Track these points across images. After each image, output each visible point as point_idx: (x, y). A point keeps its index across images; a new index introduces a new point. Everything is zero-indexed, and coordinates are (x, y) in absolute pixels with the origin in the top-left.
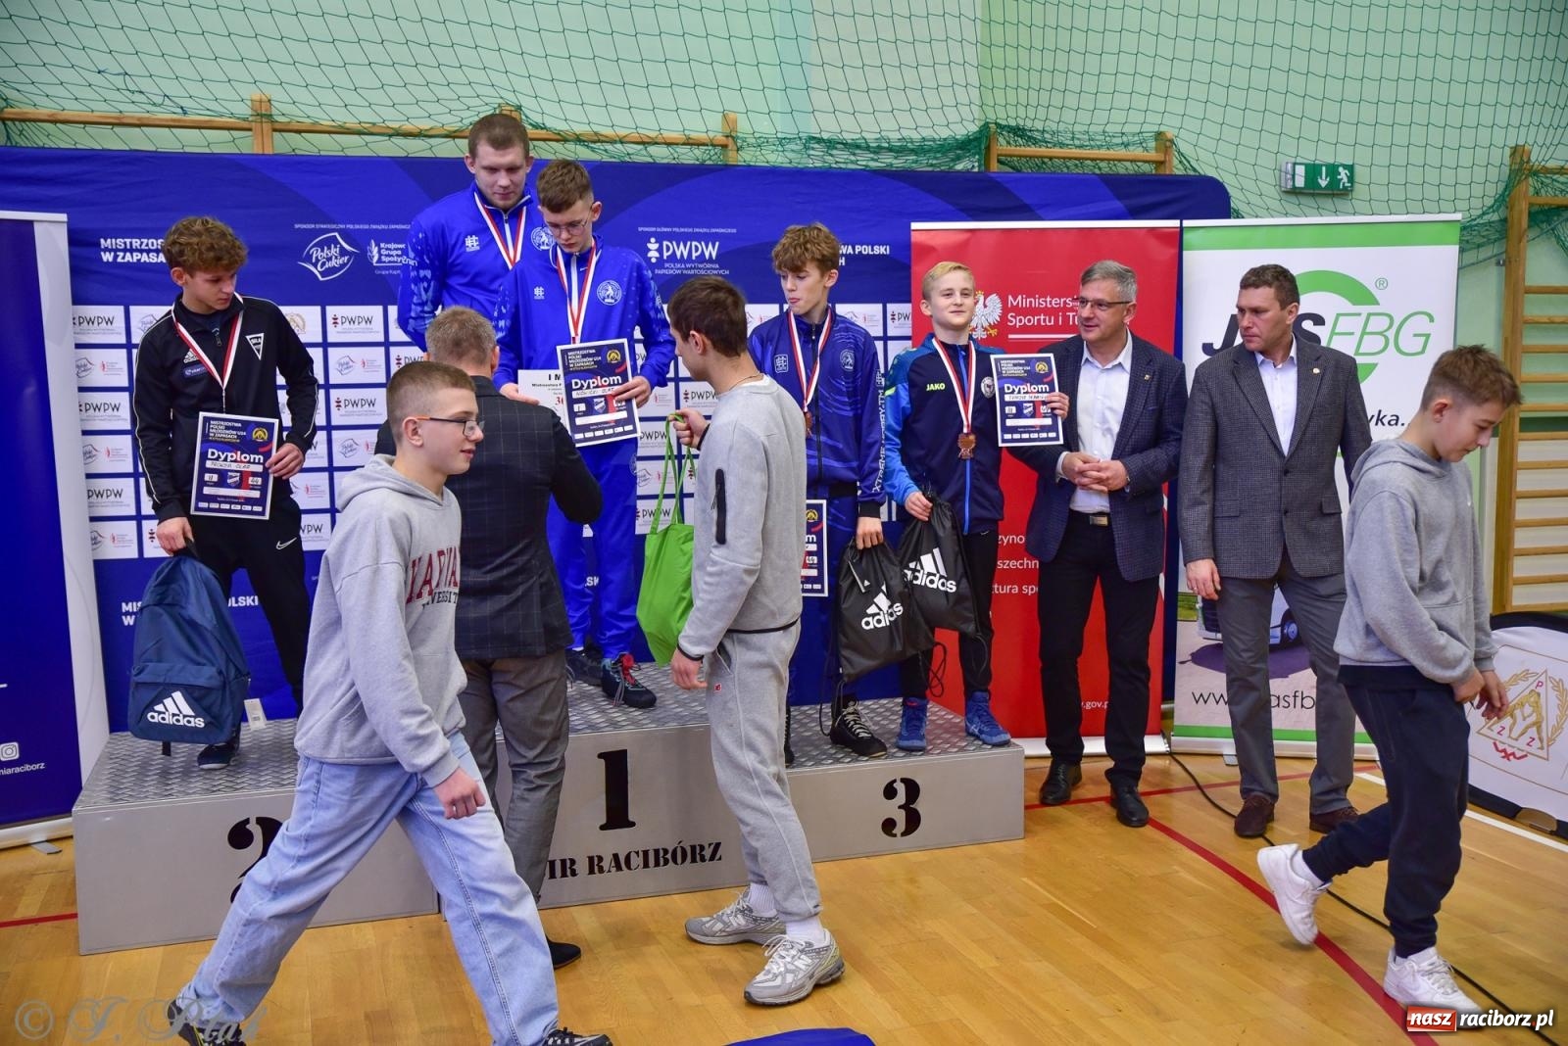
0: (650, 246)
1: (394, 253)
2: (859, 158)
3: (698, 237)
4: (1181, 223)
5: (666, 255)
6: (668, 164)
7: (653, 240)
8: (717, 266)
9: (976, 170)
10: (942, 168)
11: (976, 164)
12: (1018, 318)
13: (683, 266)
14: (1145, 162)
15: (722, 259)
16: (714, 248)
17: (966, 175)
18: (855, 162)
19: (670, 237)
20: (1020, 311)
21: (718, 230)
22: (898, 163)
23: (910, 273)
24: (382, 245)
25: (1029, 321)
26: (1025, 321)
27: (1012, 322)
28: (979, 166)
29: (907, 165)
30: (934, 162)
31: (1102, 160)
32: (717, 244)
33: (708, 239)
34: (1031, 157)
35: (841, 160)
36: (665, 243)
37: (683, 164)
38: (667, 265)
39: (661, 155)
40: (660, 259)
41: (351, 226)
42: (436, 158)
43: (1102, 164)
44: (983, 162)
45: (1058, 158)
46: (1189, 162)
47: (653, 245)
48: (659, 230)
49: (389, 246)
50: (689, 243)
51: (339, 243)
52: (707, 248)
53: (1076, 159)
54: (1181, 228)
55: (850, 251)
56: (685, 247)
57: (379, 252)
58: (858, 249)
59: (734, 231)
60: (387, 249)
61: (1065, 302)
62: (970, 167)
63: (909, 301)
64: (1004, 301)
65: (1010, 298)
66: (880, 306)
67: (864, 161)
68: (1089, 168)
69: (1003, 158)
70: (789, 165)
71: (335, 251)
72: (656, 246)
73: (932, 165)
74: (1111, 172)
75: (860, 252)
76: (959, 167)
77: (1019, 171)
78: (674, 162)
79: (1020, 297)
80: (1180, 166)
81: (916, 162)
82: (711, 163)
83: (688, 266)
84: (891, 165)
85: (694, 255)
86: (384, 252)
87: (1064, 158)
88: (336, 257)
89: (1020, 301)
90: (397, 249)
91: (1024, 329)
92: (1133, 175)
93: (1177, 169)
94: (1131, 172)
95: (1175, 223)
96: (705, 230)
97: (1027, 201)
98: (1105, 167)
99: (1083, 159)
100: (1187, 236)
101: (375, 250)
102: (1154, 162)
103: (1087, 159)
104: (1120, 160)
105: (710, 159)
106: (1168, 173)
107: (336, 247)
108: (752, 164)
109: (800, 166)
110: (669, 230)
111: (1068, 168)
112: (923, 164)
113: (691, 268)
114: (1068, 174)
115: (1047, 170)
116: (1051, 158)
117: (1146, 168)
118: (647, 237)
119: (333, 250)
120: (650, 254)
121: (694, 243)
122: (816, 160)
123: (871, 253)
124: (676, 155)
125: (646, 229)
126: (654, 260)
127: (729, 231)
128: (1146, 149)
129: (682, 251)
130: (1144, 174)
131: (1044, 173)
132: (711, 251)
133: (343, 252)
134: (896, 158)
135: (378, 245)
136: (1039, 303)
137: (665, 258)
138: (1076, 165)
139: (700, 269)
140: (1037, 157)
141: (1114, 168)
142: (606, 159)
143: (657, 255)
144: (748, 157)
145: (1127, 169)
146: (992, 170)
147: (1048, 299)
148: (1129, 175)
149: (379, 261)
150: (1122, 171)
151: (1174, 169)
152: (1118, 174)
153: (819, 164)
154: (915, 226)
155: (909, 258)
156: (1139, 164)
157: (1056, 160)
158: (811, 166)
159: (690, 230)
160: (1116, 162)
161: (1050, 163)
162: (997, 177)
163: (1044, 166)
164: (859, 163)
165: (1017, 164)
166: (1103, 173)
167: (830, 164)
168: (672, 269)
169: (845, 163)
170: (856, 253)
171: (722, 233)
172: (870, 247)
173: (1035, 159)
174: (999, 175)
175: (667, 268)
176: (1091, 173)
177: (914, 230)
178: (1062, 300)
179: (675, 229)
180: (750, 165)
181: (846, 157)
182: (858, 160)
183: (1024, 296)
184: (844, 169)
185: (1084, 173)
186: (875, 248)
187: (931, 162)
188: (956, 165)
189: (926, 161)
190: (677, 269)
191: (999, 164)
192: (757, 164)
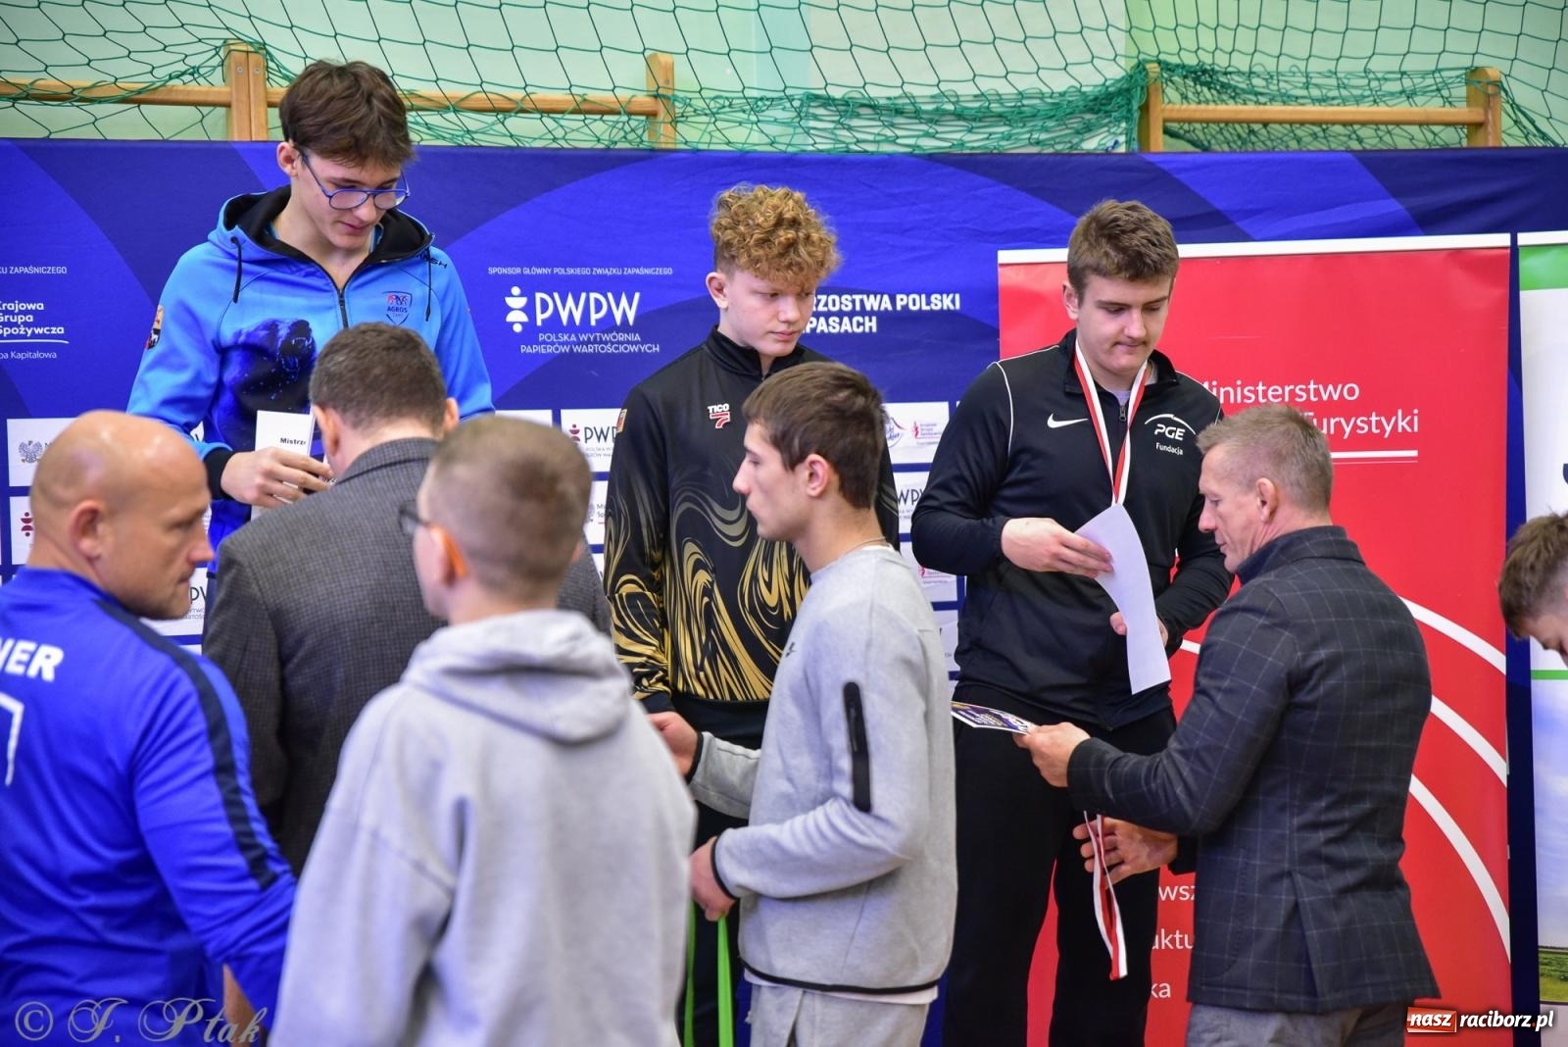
0: (509, 301)
2: (899, 133)
3: (602, 285)
4: (1514, 239)
5: (540, 317)
6: (544, 149)
8: (637, 338)
9: (1122, 149)
10: (1059, 147)
11: (1122, 139)
13: (573, 338)
14: (1447, 124)
15: (644, 324)
16: (630, 306)
18: (893, 141)
19: (550, 285)
21: (637, 271)
22: (975, 141)
28: (1128, 142)
29: (991, 144)
30: (1043, 136)
31: (1364, 124)
32: (637, 296)
33: (619, 287)
34: (1227, 123)
35: (868, 137)
36: (539, 296)
37: (576, 149)
38: (542, 337)
39: (529, 131)
40: (530, 327)
43: (1366, 132)
44: (1135, 135)
45: (1281, 123)
46: (1533, 122)
47: (516, 301)
48: (527, 271)
50: (583, 296)
52: (618, 305)
53: (1313, 123)
54: (1515, 247)
55: (886, 304)
56: (577, 305)
58: (902, 300)
59: (668, 271)
61: (1292, 393)
62: (1111, 143)
66: (943, 406)
67: (910, 139)
68: (1339, 141)
69: (1174, 126)
70: (769, 148)
72: (523, 301)
73: (1038, 143)
75: (905, 308)
76: (1091, 144)
77: (1206, 150)
78: (555, 145)
80: (1515, 131)
81: (1008, 137)
82: (626, 146)
83: (583, 337)
84: (962, 144)
85: (594, 317)
87: (1291, 123)
92: (1423, 150)
93: (1510, 136)
94: (1421, 145)
95: (1502, 239)
96: (614, 271)
97: (1220, 205)
98: (1370, 139)
99: (1327, 123)
100: (1526, 263)
102: (1463, 124)
103: (1334, 123)
104: (1398, 124)
105: (625, 137)
106: (1491, 143)
108: (701, 147)
109: (791, 149)
110: (545, 271)
111: (1299, 140)
112: (1020, 142)
113: (588, 343)
114: (1301, 151)
115: (1259, 147)
116: (1265, 124)
117: (1450, 137)
118: (503, 287)
120: (511, 317)
121: (593, 296)
122: (820, 138)
123: (925, 308)
124: (559, 133)
125: (504, 271)
126: (517, 328)
128: (1448, 101)
129: (570, 310)
130: (1446, 149)
131: (1254, 151)
132: (626, 309)
134: (970, 131)
136: (1244, 396)
137: (539, 323)
138: (1315, 136)
139: (606, 343)
140: (1240, 122)
141: (1387, 138)
143: (524, 318)
144: (694, 135)
145: (1412, 139)
146: (1153, 149)
147: (1261, 388)
148: (1418, 150)
150: (1403, 143)
151: (1504, 136)
152: (1396, 150)
153: (825, 145)
154: (1005, 256)
155: (995, 315)
156: (1436, 129)
157: (1277, 126)
158: (811, 148)
159: (586, 271)
160: (1390, 127)
161: (1264, 131)
162: (1163, 162)
163: (1253, 138)
164: (899, 141)
165: (1202, 136)
166: (1368, 147)
167: (847, 144)
168: (553, 343)
169: (874, 142)
170: (899, 308)
171: (646, 276)
172: (923, 296)
173: (1237, 126)
174: (1169, 158)
175: (544, 342)
176: (1343, 149)
177: (1003, 265)
178: (1287, 389)
179: (556, 270)
180: (699, 150)
181: (876, 131)
182: (898, 137)
183: (1214, 383)
184: (872, 153)
185: (1332, 151)
186: (933, 297)
187: (1035, 136)
188: (1082, 140)
189: (1028, 136)
190: (563, 344)
191: (1167, 137)
192: (712, 147)
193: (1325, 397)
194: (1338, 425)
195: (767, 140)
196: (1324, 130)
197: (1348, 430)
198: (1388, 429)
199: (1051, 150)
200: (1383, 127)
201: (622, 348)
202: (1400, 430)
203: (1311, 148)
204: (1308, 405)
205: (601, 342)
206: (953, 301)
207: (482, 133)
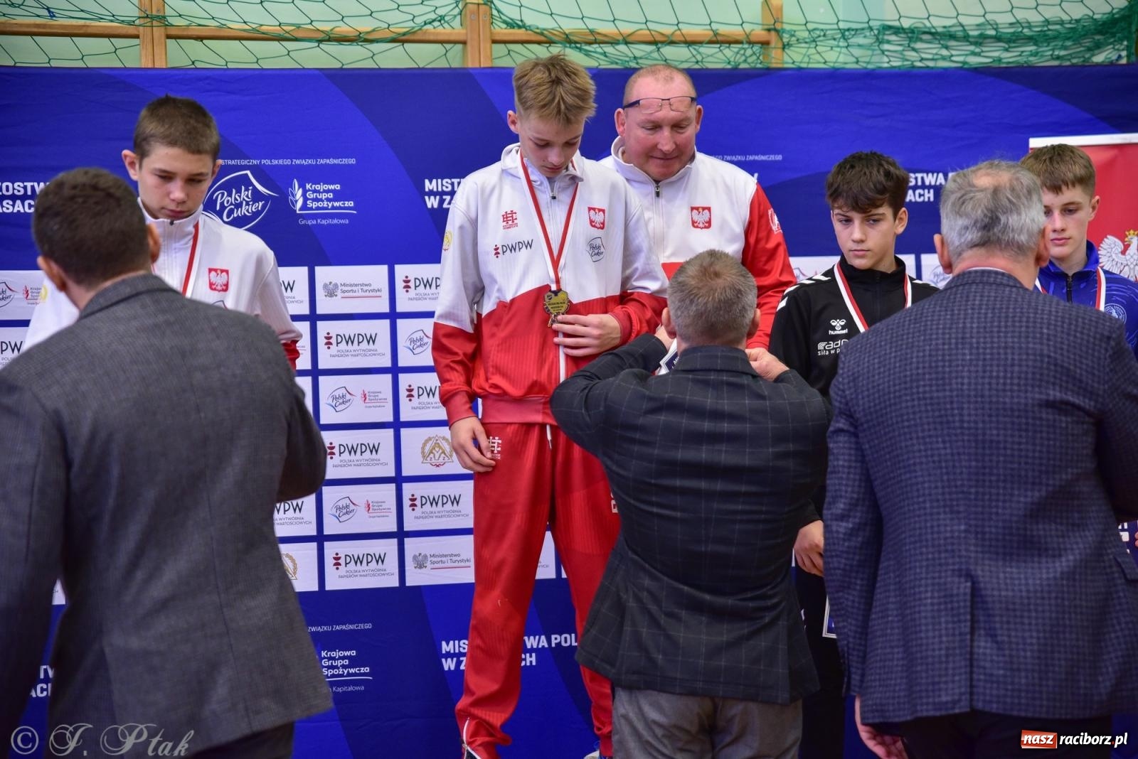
1: (324, 196)
2: (954, 52)
9: (1124, 61)
10: (1075, 61)
11: (1124, 53)
17: (1110, 71)
18: (948, 59)
22: (1010, 57)
24: (308, 186)
28: (1128, 56)
29: (1022, 59)
30: (1062, 53)
35: (928, 56)
41: (266, 162)
42: (380, 69)
44: (1134, 50)
49: (318, 187)
51: (252, 184)
57: (304, 195)
59: (779, 157)
60: (315, 191)
62: (1114, 58)
67: (961, 57)
70: (855, 66)
71: (245, 194)
73: (1059, 58)
76: (1099, 58)
81: (1035, 54)
82: (748, 66)
84: (1000, 60)
86: (310, 195)
88: (247, 204)
90: (328, 191)
96: (739, 158)
101: (299, 193)
105: (745, 61)
108: (803, 65)
109: (870, 66)
112: (1045, 57)
119: (244, 194)
122: (892, 57)
133: (257, 196)
134: (1006, 50)
135: (302, 186)
144: (798, 57)
149: (304, 207)
153: (896, 63)
154: (1034, 142)
158: (886, 65)
164: (953, 59)
167: (913, 62)
169: (932, 60)
171: (763, 161)
180: (802, 68)
181: (934, 51)
182: (953, 56)
184: (933, 68)
187: (1056, 53)
188: (1093, 55)
189: (1050, 53)
192: (811, 66)
195: (854, 60)
199: (1068, 63)
207: (645, 59)
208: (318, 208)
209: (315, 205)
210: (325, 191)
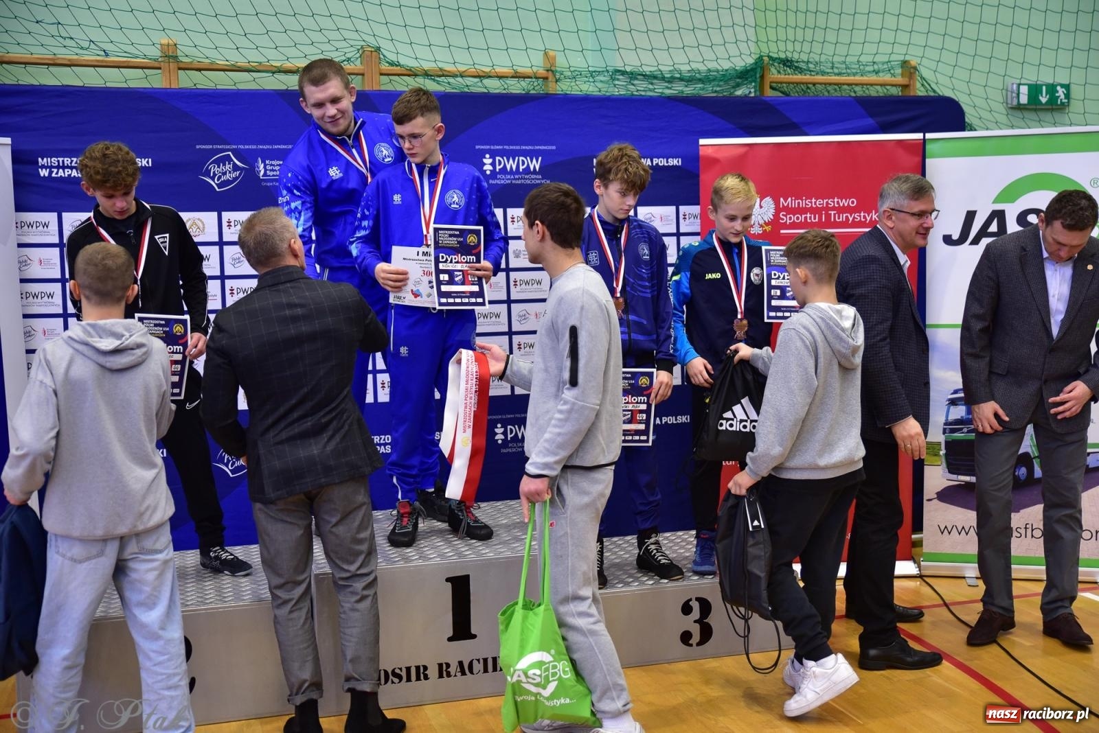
0: (485, 161)
1: (277, 168)
2: (656, 87)
3: (525, 154)
4: (924, 136)
5: (498, 168)
6: (500, 93)
7: (487, 156)
8: (540, 177)
9: (753, 95)
10: (725, 94)
11: (753, 90)
12: (788, 216)
13: (512, 177)
14: (893, 85)
15: (543, 171)
16: (537, 161)
17: (744, 100)
18: (653, 90)
19: (502, 153)
20: (789, 211)
21: (540, 148)
22: (689, 90)
23: (699, 180)
24: (267, 162)
25: (798, 218)
26: (794, 218)
27: (783, 219)
28: (755, 92)
29: (695, 92)
30: (718, 89)
31: (857, 85)
32: (540, 158)
33: (532, 154)
34: (797, 83)
35: (641, 89)
36: (497, 158)
37: (511, 93)
38: (499, 176)
39: (494, 86)
40: (493, 171)
41: (241, 147)
43: (857, 89)
44: (758, 88)
45: (821, 84)
46: (929, 85)
47: (488, 161)
48: (492, 147)
49: (273, 162)
50: (517, 158)
51: (232, 160)
52: (532, 162)
53: (835, 84)
54: (924, 139)
56: (514, 161)
57: (265, 167)
58: (656, 161)
59: (554, 148)
60: (271, 165)
61: (827, 203)
62: (747, 92)
63: (698, 204)
64: (777, 203)
65: (782, 199)
66: (673, 208)
67: (660, 89)
68: (846, 92)
69: (774, 85)
70: (598, 93)
71: (228, 167)
72: (490, 161)
73: (716, 92)
74: (864, 95)
75: (657, 164)
76: (739, 93)
77: (788, 95)
78: (504, 92)
79: (790, 199)
80: (922, 89)
81: (703, 89)
82: (535, 92)
83: (517, 177)
84: (683, 92)
85: (521, 168)
86: (268, 167)
87: (825, 84)
88: (230, 172)
89: (790, 202)
90: (279, 165)
91: (794, 226)
92: (882, 97)
93: (920, 91)
94: (881, 95)
95: (919, 136)
96: (530, 147)
97: (795, 120)
98: (859, 92)
99: (841, 84)
100: (929, 147)
101: (262, 166)
102: (900, 85)
103: (844, 84)
104: (872, 85)
105: (534, 89)
106: (912, 94)
107: (229, 164)
108: (569, 92)
109: (608, 94)
110: (501, 147)
111: (828, 92)
112: (708, 91)
113: (518, 179)
114: (830, 97)
115: (811, 94)
116: (814, 84)
117: (895, 91)
118: (482, 154)
119: (227, 166)
120: (485, 168)
121: (521, 158)
122: (620, 89)
123: (666, 164)
124: (506, 86)
125: (482, 147)
126: (488, 172)
127: (550, 148)
128: (893, 75)
129: (511, 164)
130: (892, 96)
131: (809, 96)
132: (535, 164)
133: (236, 168)
134: (686, 86)
135: (263, 161)
136: (806, 204)
137: (497, 170)
138: (835, 90)
139: (527, 179)
140: (803, 83)
141: (867, 91)
142: (449, 90)
143: (491, 168)
144: (565, 87)
145: (878, 92)
146: (766, 95)
147: (813, 200)
148: (879, 97)
149: (265, 174)
150: (873, 94)
151: (917, 91)
152: (870, 96)
153: (623, 92)
154: (702, 142)
155: (698, 168)
156: (888, 87)
157: (819, 86)
158: (617, 93)
159: (518, 147)
160: (868, 86)
161: (813, 88)
162: (771, 101)
163: (809, 91)
164: (656, 90)
165: (786, 90)
166: (858, 95)
167: (632, 92)
168: (503, 179)
169: (644, 91)
170: (654, 164)
171: (544, 150)
172: (665, 160)
173: (802, 85)
174: (773, 99)
175: (500, 179)
176: (847, 95)
177: (702, 145)
178: (825, 201)
179: (505, 147)
180: (567, 94)
181: (645, 86)
182: (655, 89)
183: (793, 198)
184: (643, 96)
185: (842, 96)
186: (669, 160)
187: (715, 89)
188: (735, 91)
189: (711, 89)
190: (508, 179)
191: (772, 91)
192: (572, 93)
193: (841, 205)
194: (847, 217)
195: (598, 90)
196: (840, 88)
197: (851, 219)
198: (868, 219)
199: (721, 95)
200: (865, 86)
201: (533, 182)
202: (873, 219)
203: (834, 95)
204: (834, 208)
205: (524, 179)
206: (678, 161)
207: (474, 86)
208: (273, 176)
209: (271, 173)
210: (277, 165)
